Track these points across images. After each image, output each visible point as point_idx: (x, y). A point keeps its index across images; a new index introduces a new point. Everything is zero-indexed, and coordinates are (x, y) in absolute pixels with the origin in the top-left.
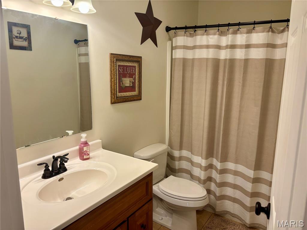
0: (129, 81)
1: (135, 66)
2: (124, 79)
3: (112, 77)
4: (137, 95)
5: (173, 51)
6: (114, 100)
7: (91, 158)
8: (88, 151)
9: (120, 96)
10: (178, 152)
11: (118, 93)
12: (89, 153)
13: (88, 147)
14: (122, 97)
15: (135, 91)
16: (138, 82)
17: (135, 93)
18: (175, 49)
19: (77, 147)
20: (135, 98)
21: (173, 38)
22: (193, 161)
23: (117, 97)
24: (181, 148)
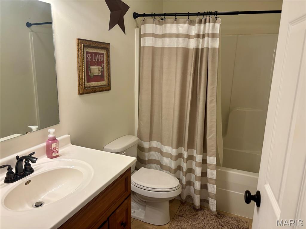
0: (97, 69)
1: (104, 53)
2: (92, 67)
3: (80, 65)
4: (106, 85)
5: (141, 39)
6: (82, 90)
7: (61, 155)
8: (57, 147)
9: (89, 86)
10: (148, 143)
11: (86, 83)
12: (58, 150)
13: (57, 144)
14: (91, 87)
15: (104, 81)
16: (107, 70)
17: (104, 83)
18: (143, 37)
19: (44, 144)
20: (104, 89)
21: (142, 25)
22: (162, 151)
23: (85, 87)
24: (150, 139)
